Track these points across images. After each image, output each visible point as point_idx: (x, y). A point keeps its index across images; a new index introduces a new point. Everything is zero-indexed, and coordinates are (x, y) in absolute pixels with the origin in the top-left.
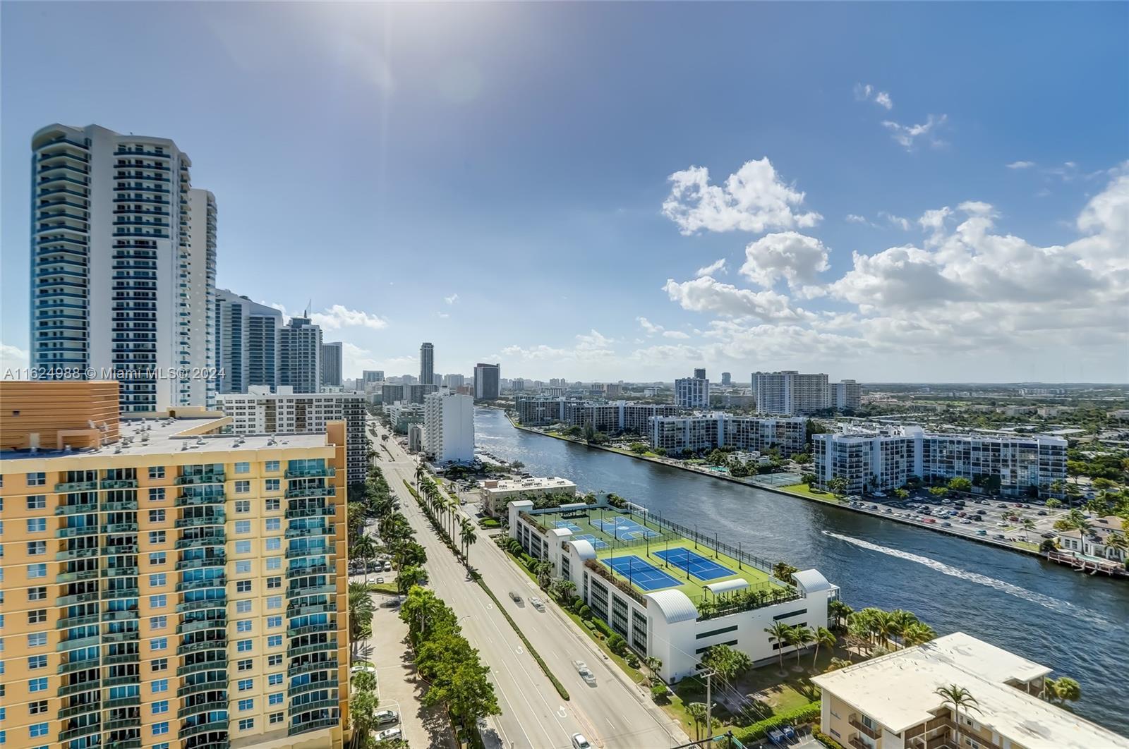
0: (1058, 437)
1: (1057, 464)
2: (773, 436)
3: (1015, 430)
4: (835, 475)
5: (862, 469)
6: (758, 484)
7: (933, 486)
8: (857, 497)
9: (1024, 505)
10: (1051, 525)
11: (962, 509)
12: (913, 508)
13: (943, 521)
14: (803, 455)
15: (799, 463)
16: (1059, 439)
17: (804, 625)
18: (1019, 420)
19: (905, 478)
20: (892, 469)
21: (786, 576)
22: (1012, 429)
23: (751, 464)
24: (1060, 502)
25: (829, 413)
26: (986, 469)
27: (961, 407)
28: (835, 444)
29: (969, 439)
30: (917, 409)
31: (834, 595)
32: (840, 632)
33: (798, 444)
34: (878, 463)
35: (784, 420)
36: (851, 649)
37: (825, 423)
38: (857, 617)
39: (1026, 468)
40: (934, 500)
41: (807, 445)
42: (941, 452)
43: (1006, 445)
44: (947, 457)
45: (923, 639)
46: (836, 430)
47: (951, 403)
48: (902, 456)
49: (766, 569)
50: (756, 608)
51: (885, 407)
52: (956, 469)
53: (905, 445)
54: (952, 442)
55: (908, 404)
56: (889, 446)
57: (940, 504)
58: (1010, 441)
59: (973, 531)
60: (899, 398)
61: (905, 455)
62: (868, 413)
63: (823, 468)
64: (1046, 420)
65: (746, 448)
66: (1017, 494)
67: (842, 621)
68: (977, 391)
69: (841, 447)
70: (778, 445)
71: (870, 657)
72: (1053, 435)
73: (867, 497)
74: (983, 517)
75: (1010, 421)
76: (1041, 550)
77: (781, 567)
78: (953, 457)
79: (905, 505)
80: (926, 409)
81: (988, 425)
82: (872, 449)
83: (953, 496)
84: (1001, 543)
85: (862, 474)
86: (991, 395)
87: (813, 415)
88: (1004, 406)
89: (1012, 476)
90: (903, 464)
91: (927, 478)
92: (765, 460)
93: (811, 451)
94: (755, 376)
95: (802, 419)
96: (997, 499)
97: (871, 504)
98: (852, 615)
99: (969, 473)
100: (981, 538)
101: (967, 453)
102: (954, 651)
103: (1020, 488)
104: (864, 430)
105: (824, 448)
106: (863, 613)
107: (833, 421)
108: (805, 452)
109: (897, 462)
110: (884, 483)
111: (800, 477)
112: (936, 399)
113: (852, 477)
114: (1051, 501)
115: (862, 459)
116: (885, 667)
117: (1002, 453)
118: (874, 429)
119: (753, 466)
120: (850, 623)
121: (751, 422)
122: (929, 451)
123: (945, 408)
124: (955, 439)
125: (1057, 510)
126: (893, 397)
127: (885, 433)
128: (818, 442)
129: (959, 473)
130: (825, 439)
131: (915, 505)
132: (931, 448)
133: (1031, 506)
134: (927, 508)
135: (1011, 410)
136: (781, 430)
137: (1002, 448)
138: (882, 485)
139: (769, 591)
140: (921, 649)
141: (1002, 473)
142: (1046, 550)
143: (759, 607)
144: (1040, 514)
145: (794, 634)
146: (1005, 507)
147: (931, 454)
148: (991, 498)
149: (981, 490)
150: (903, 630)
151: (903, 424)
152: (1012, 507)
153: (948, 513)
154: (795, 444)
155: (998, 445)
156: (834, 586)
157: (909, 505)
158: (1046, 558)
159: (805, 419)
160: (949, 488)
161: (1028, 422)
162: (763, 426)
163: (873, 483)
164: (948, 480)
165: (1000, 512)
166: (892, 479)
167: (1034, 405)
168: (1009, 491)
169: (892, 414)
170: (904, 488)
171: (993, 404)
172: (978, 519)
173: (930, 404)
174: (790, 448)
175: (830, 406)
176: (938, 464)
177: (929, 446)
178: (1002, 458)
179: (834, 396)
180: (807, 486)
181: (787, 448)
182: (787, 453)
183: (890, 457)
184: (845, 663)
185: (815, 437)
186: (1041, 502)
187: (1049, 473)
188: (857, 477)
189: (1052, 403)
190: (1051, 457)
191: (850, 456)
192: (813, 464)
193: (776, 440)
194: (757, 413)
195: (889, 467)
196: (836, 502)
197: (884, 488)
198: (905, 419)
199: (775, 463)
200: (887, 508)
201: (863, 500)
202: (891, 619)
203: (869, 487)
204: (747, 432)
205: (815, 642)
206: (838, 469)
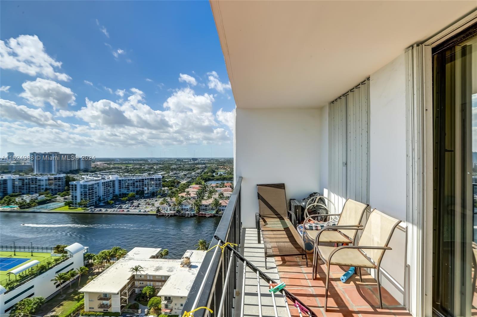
0: (159, 175)
1: (160, 184)
2: (46, 185)
3: (148, 174)
4: (82, 199)
5: (94, 195)
6: (38, 211)
7: (122, 197)
8: (92, 207)
9: (151, 199)
10: (159, 204)
11: (133, 204)
12: (115, 207)
13: (127, 210)
14: (64, 192)
15: (62, 196)
16: (160, 176)
17: (73, 269)
18: (149, 170)
19: (112, 196)
20: (107, 193)
21: (61, 251)
22: (147, 174)
23: (33, 201)
24: (160, 196)
25: (76, 172)
26: (140, 188)
27: (131, 166)
28: (81, 185)
29: (134, 178)
30: (115, 168)
31: (86, 251)
32: (89, 266)
33: (61, 187)
34: (101, 191)
35: (53, 177)
36: (95, 271)
37: (75, 176)
38: (97, 256)
39: (151, 186)
40: (123, 202)
41: (66, 188)
42: (125, 184)
43: (146, 179)
44: (127, 186)
45: (123, 255)
46: (81, 179)
47: (127, 165)
48: (111, 187)
49: (49, 251)
50: (45, 272)
51: (102, 168)
52: (130, 190)
53: (112, 183)
54: (129, 180)
55: (112, 166)
56: (106, 184)
57: (125, 204)
58: (147, 178)
59: (136, 211)
60: (108, 164)
61: (112, 186)
62: (95, 170)
63: (76, 197)
64: (156, 170)
65: (29, 193)
66: (149, 195)
67: (90, 261)
68: (136, 161)
69: (85, 186)
70: (49, 189)
71: (104, 270)
72: (158, 175)
73: (97, 206)
74: (140, 206)
75: (146, 171)
76: (157, 213)
77: (58, 247)
78: (129, 186)
79: (112, 207)
80: (118, 168)
81: (140, 173)
82: (98, 186)
83: (129, 200)
84: (146, 213)
85: (94, 197)
86: (140, 162)
87: (68, 173)
88: (144, 166)
89: (148, 190)
90: (111, 191)
91: (120, 195)
92: (43, 197)
93: (68, 190)
94: (33, 154)
95: (62, 175)
96: (144, 198)
97: (99, 209)
98: (95, 257)
99: (134, 191)
100: (139, 213)
101: (134, 183)
102: (134, 255)
103: (150, 193)
104: (95, 178)
105: (76, 188)
106: (100, 254)
107: (78, 175)
108: (65, 191)
109: (109, 190)
110: (104, 199)
111: (63, 203)
112: (122, 164)
113: (90, 199)
114: (158, 196)
115: (94, 190)
116: (111, 271)
117: (144, 182)
118: (99, 177)
119: (34, 202)
120: (94, 260)
121: (32, 179)
122: (120, 184)
123: (125, 167)
124: (130, 179)
125: (160, 199)
126: (105, 164)
127: (103, 179)
128: (72, 185)
129: (131, 191)
130: (76, 184)
131: (117, 206)
132: (122, 183)
133: (153, 199)
134: (121, 206)
135: (146, 167)
136: (51, 181)
137: (144, 180)
138: (103, 200)
139: (52, 261)
140: (123, 258)
141: (145, 189)
142: (158, 212)
143: (47, 270)
144: (156, 201)
145: (68, 276)
146: (146, 201)
147: (122, 185)
148: (142, 198)
149: (139, 196)
150: (116, 254)
151: (110, 174)
152: (148, 200)
153: (128, 206)
154: (59, 187)
155: (143, 179)
156: (86, 248)
157: (114, 206)
158: (158, 215)
159: (65, 175)
160: (128, 197)
161: (151, 171)
162: (40, 180)
163: (99, 200)
164: (128, 194)
165: (144, 203)
166: (107, 197)
167: (153, 165)
168: (147, 195)
169: (105, 171)
170: (112, 200)
171: (141, 165)
172: (138, 206)
173: (120, 166)
174: (56, 190)
175: (77, 168)
176: (124, 189)
177: (121, 182)
178: (144, 184)
179: (79, 164)
180: (67, 207)
181: (55, 190)
182: (55, 192)
183: (106, 188)
184: (93, 277)
185: (70, 183)
186: (156, 197)
187: (158, 187)
188: (92, 198)
189: (157, 164)
190: (158, 182)
191: (89, 190)
192: (70, 196)
193: (48, 187)
194: (34, 174)
195: (106, 192)
196: (83, 211)
197: (104, 201)
198: (110, 172)
199: (48, 198)
200: (106, 209)
201: (95, 208)
202: (111, 252)
203: (97, 202)
204: (29, 184)
205: (79, 275)
206: (83, 196)
